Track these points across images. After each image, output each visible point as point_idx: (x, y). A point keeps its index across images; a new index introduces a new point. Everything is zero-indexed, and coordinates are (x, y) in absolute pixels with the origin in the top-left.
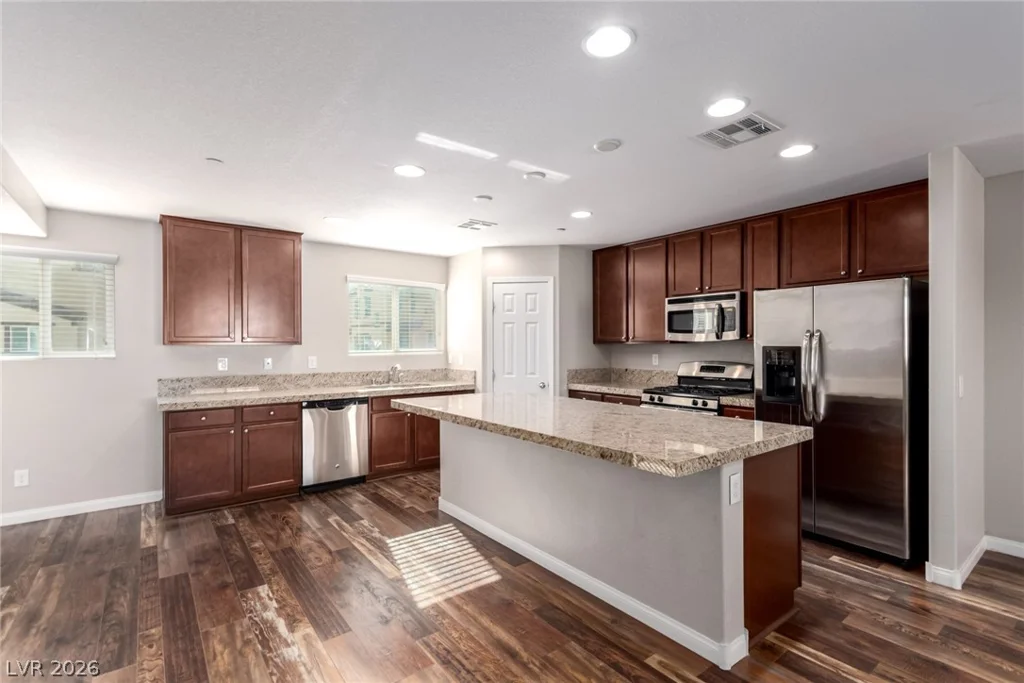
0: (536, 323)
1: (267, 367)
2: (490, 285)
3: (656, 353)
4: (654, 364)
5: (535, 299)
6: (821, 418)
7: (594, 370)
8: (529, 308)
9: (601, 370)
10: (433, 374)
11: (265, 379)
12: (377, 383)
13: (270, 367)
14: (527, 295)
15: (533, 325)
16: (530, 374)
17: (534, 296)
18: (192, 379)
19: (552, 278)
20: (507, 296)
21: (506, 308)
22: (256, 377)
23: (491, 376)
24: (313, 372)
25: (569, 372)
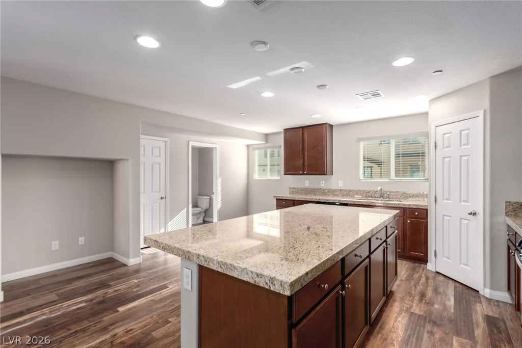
0: (469, 155)
2: (433, 129)
5: (468, 134)
8: (463, 143)
11: (321, 190)
13: (323, 185)
14: (461, 131)
15: (466, 158)
16: (464, 201)
17: (467, 131)
18: (298, 189)
19: (483, 110)
20: (446, 135)
21: (445, 146)
22: (318, 189)
23: (434, 200)
24: (340, 189)
25: (508, 203)
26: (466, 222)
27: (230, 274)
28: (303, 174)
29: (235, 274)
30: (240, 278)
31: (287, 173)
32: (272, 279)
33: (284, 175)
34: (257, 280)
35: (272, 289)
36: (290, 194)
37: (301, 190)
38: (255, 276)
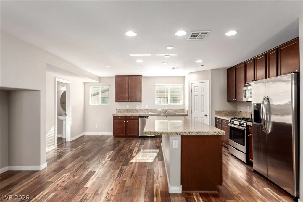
0: (204, 95)
1: (136, 107)
2: (191, 84)
3: (249, 106)
4: (248, 109)
5: (204, 88)
6: (269, 133)
7: (227, 111)
8: (202, 90)
9: (231, 111)
10: (179, 111)
11: (136, 110)
12: (163, 112)
13: (137, 107)
14: (201, 86)
15: (203, 96)
16: (202, 111)
17: (203, 87)
18: (122, 110)
19: (209, 80)
20: (195, 87)
21: (195, 91)
22: (134, 110)
23: (191, 112)
24: (146, 109)
25: (215, 111)
26: (203, 119)
27: (202, 135)
28: (128, 102)
29: (205, 134)
30: (207, 135)
31: (118, 101)
32: (219, 132)
33: (116, 102)
34: (214, 134)
35: (220, 135)
36: (116, 113)
37: (124, 111)
38: (213, 133)
